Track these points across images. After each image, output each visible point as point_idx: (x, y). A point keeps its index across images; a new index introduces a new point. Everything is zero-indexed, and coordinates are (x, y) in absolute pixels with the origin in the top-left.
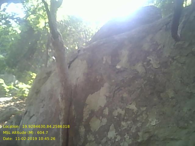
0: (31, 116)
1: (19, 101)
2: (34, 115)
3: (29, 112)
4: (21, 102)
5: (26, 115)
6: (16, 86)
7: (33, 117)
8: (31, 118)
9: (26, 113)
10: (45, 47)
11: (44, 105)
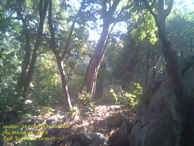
0: (142, 125)
1: (127, 109)
2: (145, 125)
3: (140, 121)
4: (128, 111)
5: (137, 123)
6: (123, 95)
7: (144, 127)
8: (142, 127)
9: (137, 122)
10: (145, 58)
11: (155, 116)
